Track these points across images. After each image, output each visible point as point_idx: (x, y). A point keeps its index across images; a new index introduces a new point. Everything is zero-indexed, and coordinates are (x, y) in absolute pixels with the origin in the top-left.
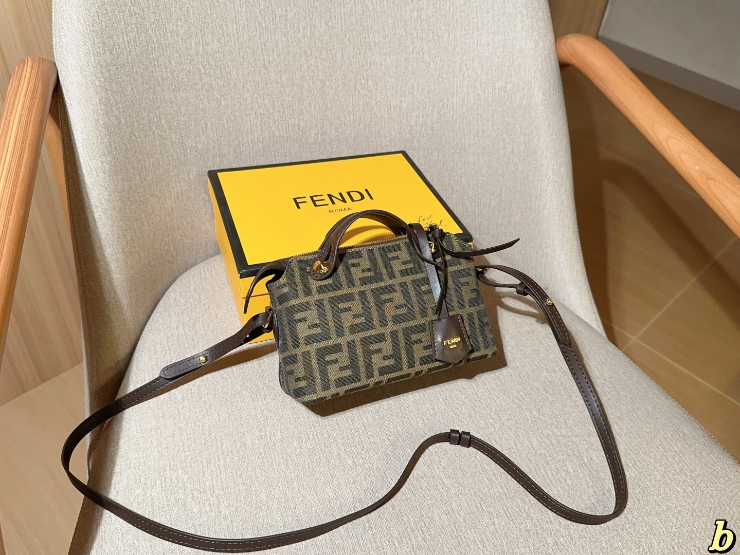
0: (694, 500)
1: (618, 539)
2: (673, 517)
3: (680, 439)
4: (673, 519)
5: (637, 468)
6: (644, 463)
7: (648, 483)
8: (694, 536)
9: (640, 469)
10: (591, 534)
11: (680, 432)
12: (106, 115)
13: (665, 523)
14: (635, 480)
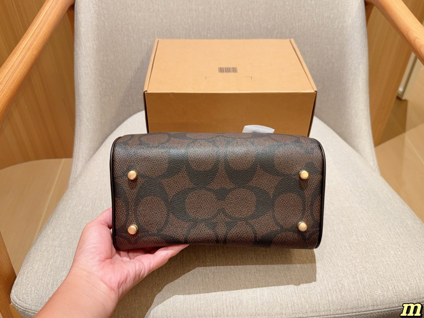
0: (400, 259)
1: (342, 272)
2: (383, 266)
3: (403, 227)
4: (382, 267)
5: (368, 237)
6: (373, 235)
7: (372, 246)
8: (393, 279)
9: (369, 238)
10: (326, 266)
11: (405, 223)
12: (98, 19)
13: (376, 268)
14: (364, 243)
